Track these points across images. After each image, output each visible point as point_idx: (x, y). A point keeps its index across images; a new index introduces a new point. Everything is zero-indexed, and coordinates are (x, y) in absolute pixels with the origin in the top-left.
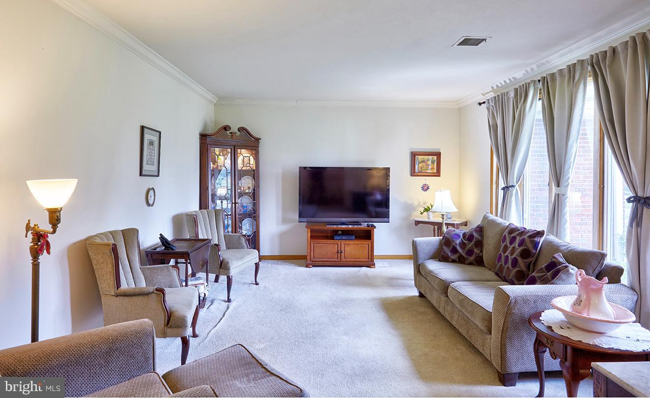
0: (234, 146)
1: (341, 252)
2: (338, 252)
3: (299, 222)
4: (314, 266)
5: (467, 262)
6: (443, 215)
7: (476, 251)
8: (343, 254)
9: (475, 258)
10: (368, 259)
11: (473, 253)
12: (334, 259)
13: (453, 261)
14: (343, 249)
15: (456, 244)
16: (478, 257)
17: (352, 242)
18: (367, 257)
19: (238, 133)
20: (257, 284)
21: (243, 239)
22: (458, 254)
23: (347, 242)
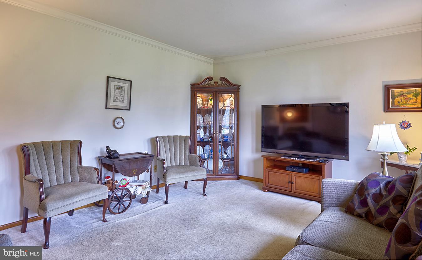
0: (216, 92)
1: (292, 183)
2: (289, 183)
3: (262, 152)
4: (269, 191)
5: (375, 222)
6: (384, 156)
7: (393, 209)
8: (294, 185)
9: (387, 220)
10: (319, 194)
11: (386, 212)
12: (286, 188)
13: (359, 216)
14: (294, 180)
15: (369, 195)
16: (391, 218)
17: (302, 175)
18: (318, 193)
19: (220, 82)
20: (205, 195)
21: (198, 159)
22: (367, 208)
23: (298, 174)
